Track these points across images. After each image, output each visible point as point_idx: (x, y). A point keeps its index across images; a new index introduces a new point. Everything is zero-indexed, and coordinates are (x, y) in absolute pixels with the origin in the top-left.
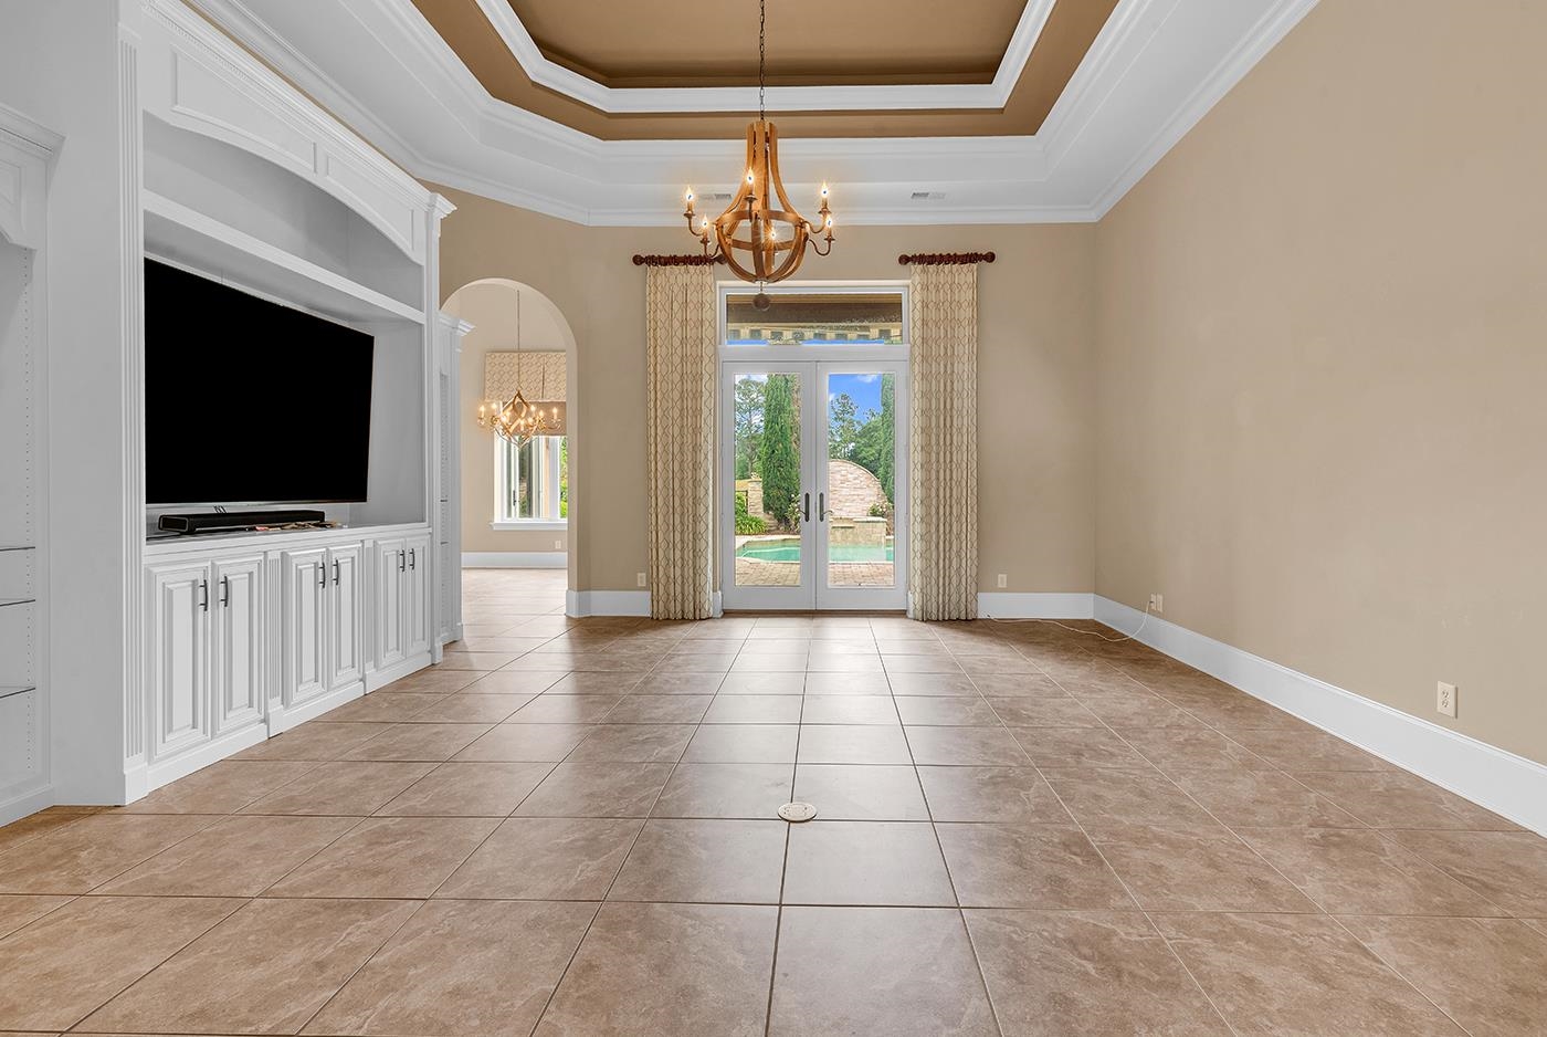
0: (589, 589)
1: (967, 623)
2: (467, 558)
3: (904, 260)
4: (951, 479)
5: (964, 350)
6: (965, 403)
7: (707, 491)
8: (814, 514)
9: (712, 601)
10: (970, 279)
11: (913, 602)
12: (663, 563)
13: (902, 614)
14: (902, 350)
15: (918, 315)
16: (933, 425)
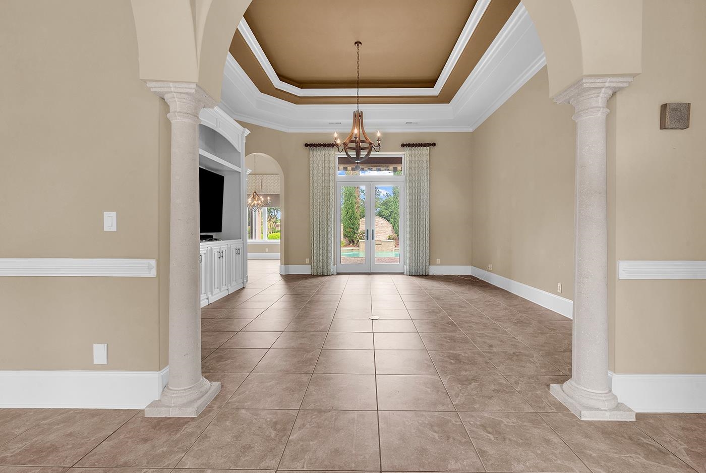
0: (288, 265)
1: (426, 276)
2: (249, 255)
3: (403, 145)
4: (420, 225)
5: (425, 178)
6: (424, 197)
7: (332, 228)
8: (370, 237)
9: (333, 269)
10: (426, 152)
11: (406, 268)
12: (315, 255)
13: (402, 274)
14: (402, 177)
15: (408, 165)
16: (413, 205)
